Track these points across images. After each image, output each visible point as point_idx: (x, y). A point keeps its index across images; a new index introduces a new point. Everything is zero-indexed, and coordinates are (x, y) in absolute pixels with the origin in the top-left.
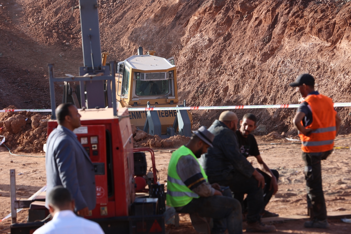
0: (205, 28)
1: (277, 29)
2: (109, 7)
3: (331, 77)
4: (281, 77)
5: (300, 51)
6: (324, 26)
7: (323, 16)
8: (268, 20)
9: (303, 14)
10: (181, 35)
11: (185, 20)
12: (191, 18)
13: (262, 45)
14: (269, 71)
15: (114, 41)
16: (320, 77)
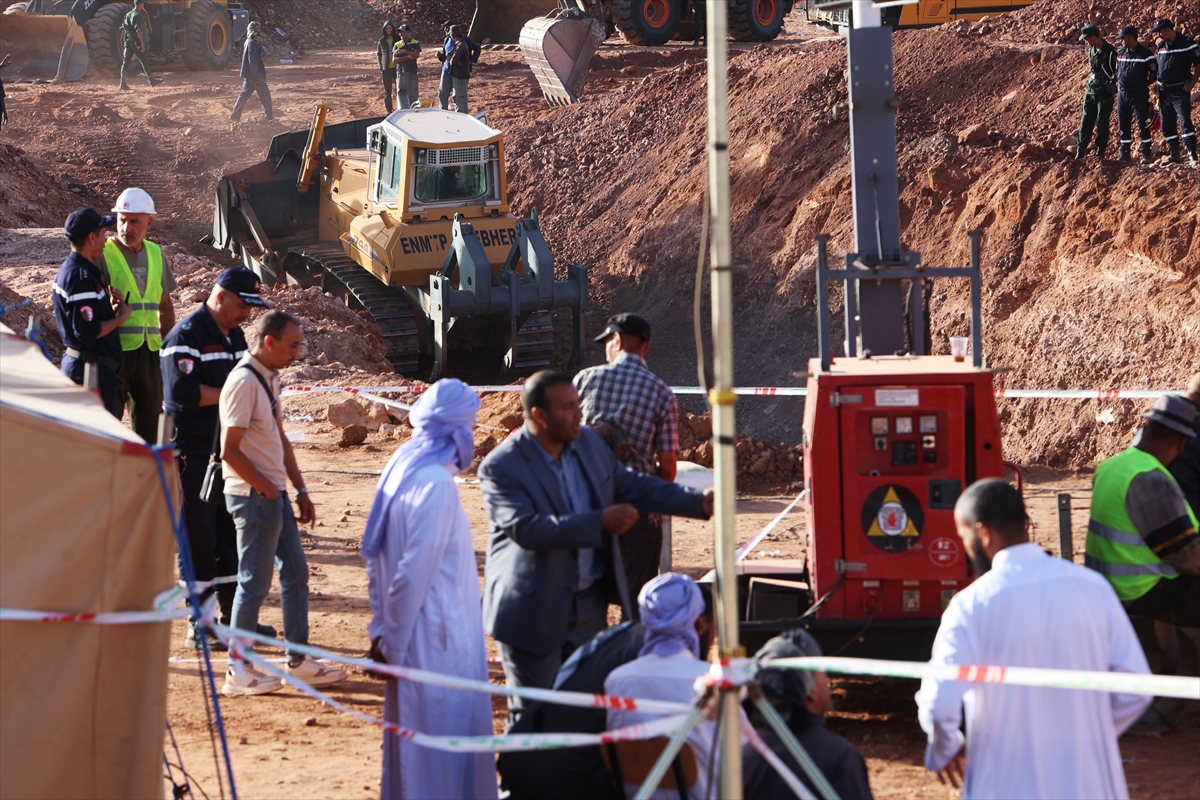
0: (837, 231)
1: (1037, 234)
2: (576, 175)
3: (1185, 359)
4: (1048, 356)
5: (1101, 293)
6: (1164, 230)
7: (1161, 204)
8: (1010, 211)
9: (1109, 198)
10: (774, 247)
11: (783, 209)
12: (800, 204)
13: (995, 275)
14: (1017, 342)
15: (593, 261)
16: (1153, 359)
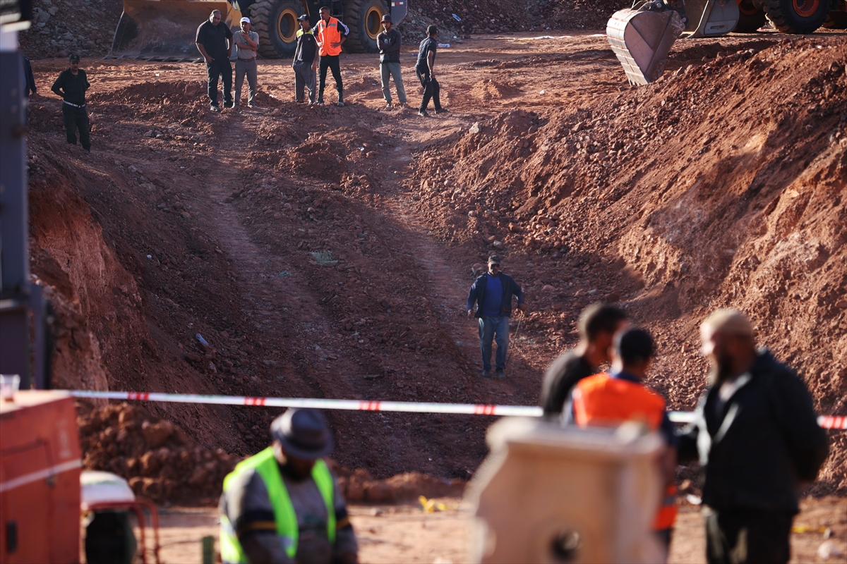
0: (812, 219)
2: (605, 160)
10: (758, 234)
11: (769, 197)
12: (784, 192)
15: (606, 241)
